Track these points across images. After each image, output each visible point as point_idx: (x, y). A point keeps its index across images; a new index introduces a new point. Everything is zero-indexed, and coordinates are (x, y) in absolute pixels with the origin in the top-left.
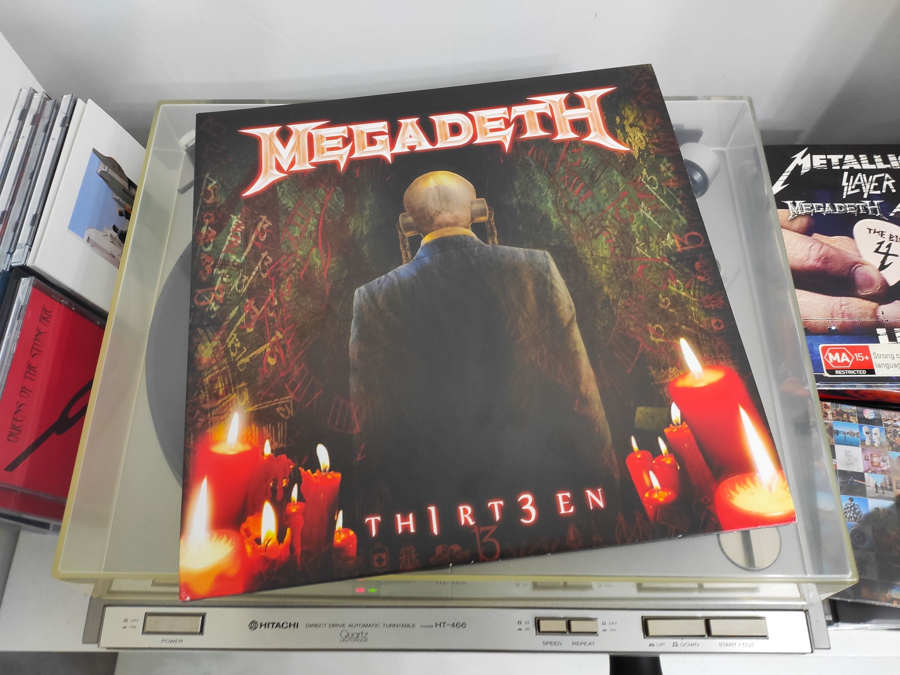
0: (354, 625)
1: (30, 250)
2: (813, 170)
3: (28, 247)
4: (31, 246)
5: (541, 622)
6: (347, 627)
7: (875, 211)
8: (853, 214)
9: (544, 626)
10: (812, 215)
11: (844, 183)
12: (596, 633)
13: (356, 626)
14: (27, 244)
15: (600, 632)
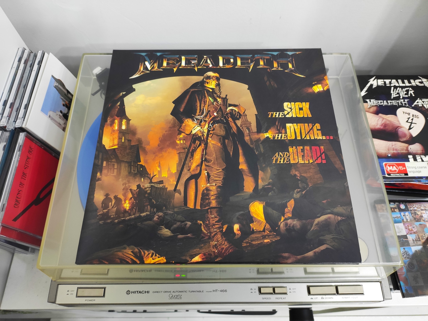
0: (175, 292)
1: (24, 120)
2: (378, 87)
3: (23, 119)
4: (24, 118)
5: (261, 289)
6: (172, 293)
7: (405, 104)
8: (396, 105)
9: (263, 290)
10: (378, 106)
11: (392, 92)
12: (286, 293)
13: (176, 292)
14: (23, 118)
15: (288, 293)
